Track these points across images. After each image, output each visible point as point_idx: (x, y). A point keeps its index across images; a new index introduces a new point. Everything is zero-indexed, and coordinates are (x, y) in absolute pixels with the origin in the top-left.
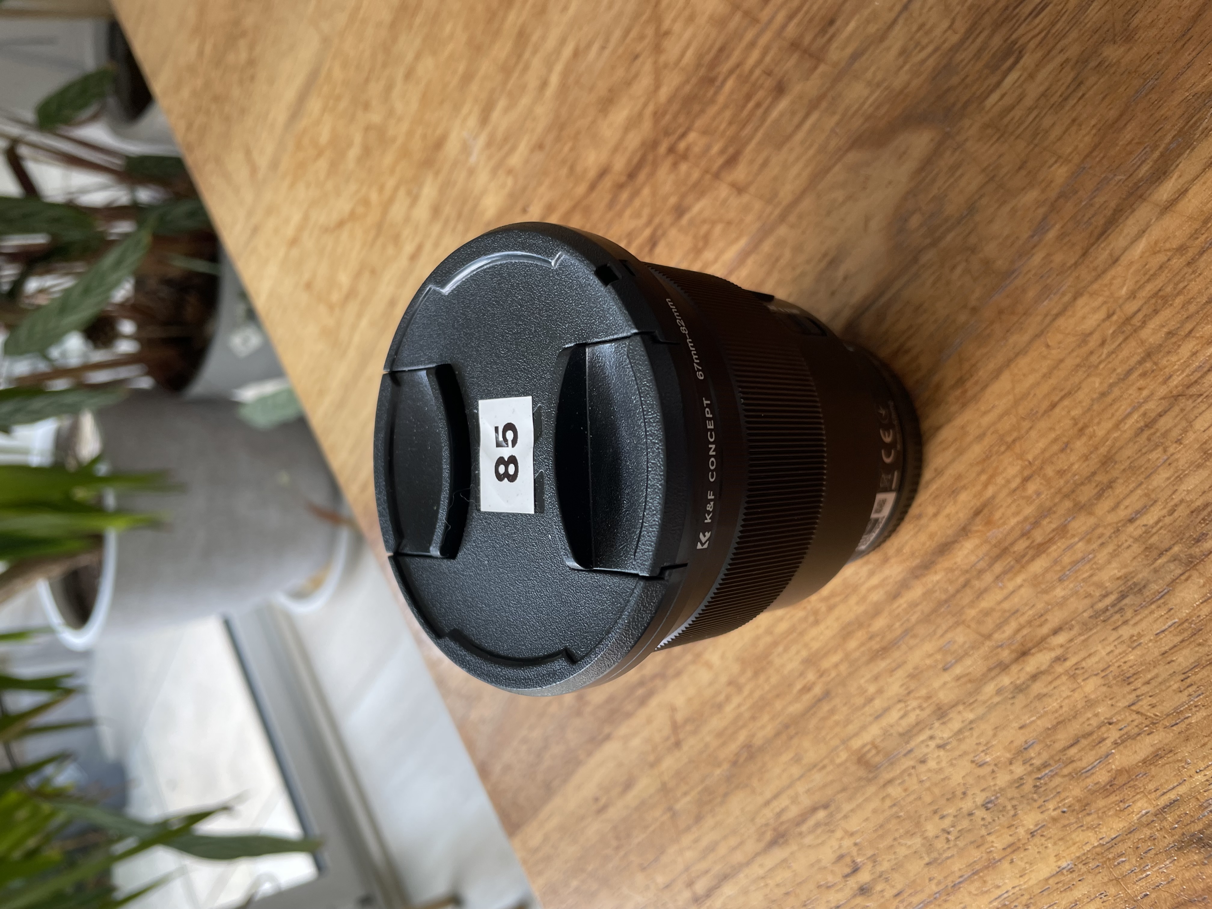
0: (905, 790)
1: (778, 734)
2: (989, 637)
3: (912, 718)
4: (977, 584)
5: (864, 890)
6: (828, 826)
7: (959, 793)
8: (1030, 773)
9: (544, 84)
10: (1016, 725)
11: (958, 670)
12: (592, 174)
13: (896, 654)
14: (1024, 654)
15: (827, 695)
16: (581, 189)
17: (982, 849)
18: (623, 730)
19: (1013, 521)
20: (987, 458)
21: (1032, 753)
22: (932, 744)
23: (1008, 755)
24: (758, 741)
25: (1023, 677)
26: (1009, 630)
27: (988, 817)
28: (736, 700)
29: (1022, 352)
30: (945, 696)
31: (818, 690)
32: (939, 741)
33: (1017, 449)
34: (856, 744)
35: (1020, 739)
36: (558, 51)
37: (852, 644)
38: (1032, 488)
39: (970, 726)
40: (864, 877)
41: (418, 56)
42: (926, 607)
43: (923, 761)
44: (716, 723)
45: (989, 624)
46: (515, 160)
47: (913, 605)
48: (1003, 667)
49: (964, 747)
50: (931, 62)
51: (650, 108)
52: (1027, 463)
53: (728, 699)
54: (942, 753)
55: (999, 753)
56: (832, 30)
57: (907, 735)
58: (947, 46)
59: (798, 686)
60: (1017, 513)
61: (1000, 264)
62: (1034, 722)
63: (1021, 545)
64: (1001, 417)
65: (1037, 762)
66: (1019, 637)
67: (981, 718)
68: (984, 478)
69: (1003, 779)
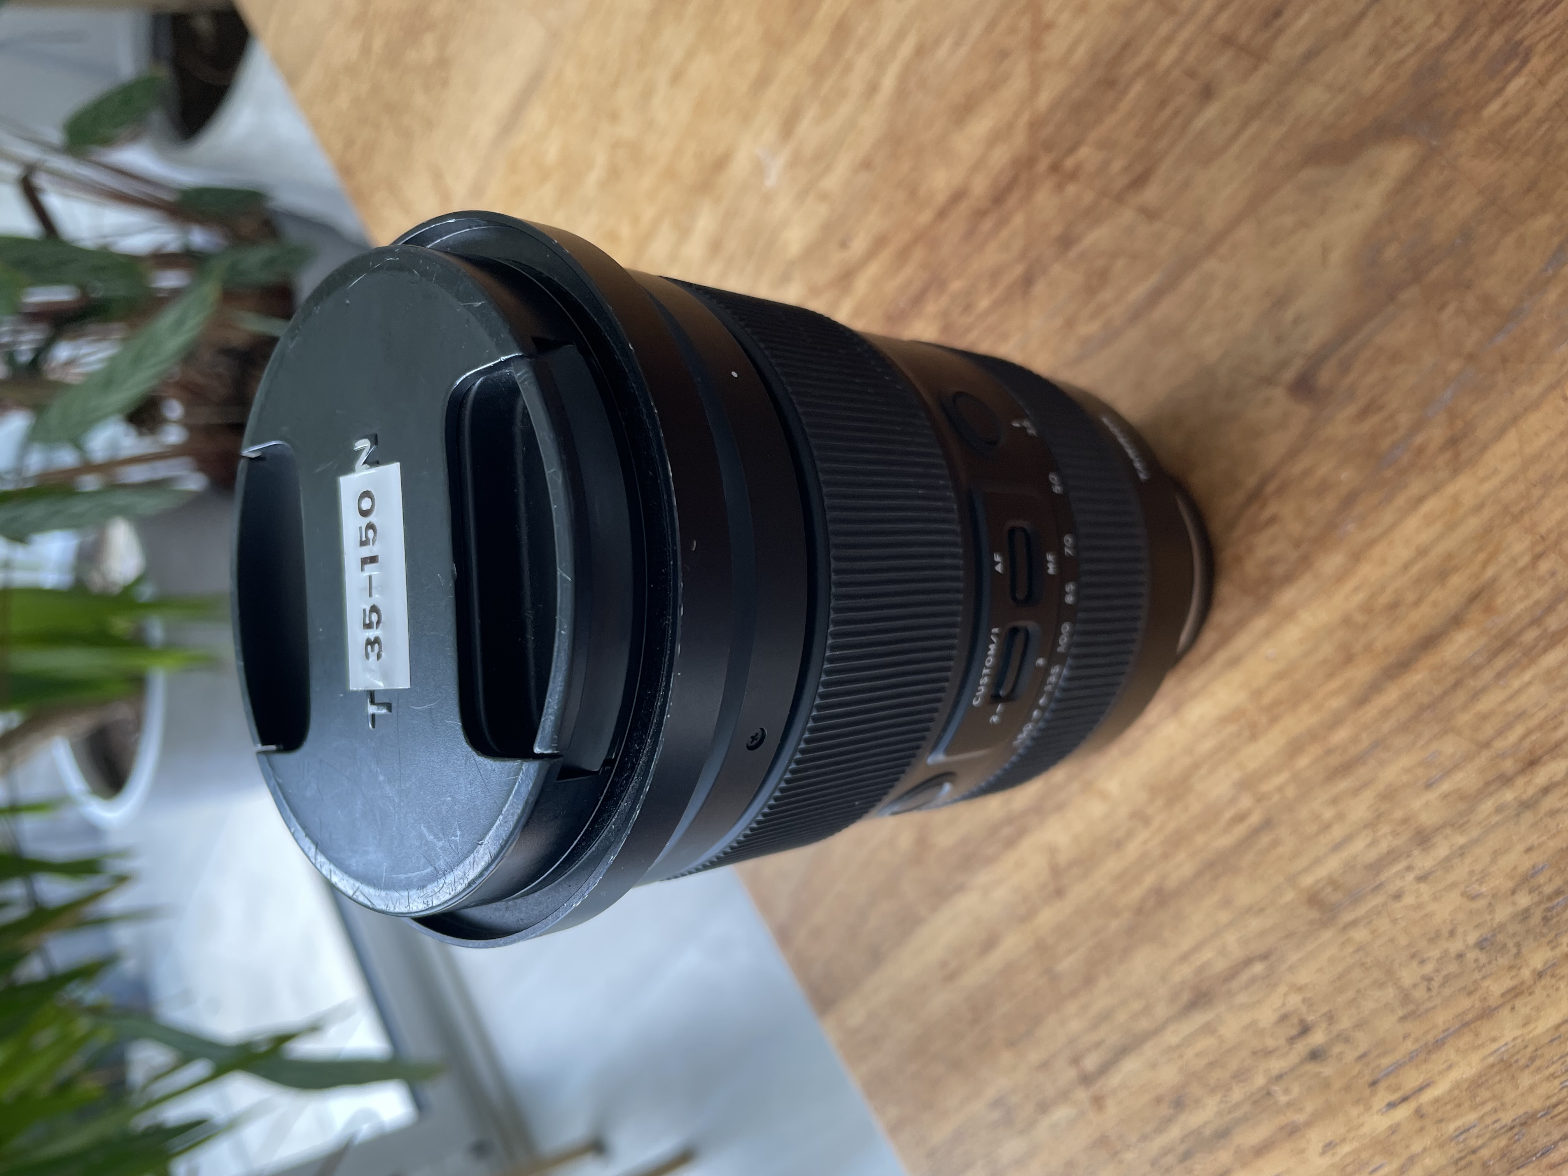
0: (1373, 932)
1: (1199, 874)
2: (1487, 745)
3: (1383, 847)
4: (1473, 683)
5: (1315, 1055)
6: (1269, 981)
7: (1445, 932)
8: (1539, 903)
9: (872, 89)
10: (1521, 848)
11: (1446, 786)
12: (941, 198)
13: (1363, 772)
14: (1532, 763)
15: (1267, 824)
16: (925, 217)
17: (1477, 996)
18: (983, 877)
19: (1519, 607)
20: (1487, 531)
21: (1542, 879)
22: (1410, 877)
23: (1510, 884)
24: (1172, 882)
25: (1531, 791)
26: (1513, 736)
27: (1483, 958)
28: (1143, 835)
29: (1534, 405)
30: (1428, 819)
31: (1255, 819)
32: (1416, 872)
33: (1526, 520)
34: (1308, 880)
35: (1526, 864)
36: (892, 48)
37: (1303, 762)
38: (1544, 566)
39: (1461, 852)
40: (1318, 1038)
41: (690, 54)
42: (1403, 713)
43: (1398, 896)
44: (1113, 865)
45: (1488, 730)
46: (833, 182)
47: (1386, 713)
48: (1506, 780)
49: (1452, 877)
50: (1411, 65)
51: (1025, 118)
52: (1538, 537)
53: (1130, 834)
54: (1423, 887)
55: (1499, 882)
56: (1278, 23)
57: (1377, 867)
58: (1432, 44)
59: (1228, 815)
60: (1527, 596)
61: (1505, 301)
62: (1544, 843)
63: (1530, 636)
64: (1504, 485)
65: (1548, 890)
66: (1527, 744)
67: (1476, 842)
68: (1482, 556)
69: (1503, 913)
